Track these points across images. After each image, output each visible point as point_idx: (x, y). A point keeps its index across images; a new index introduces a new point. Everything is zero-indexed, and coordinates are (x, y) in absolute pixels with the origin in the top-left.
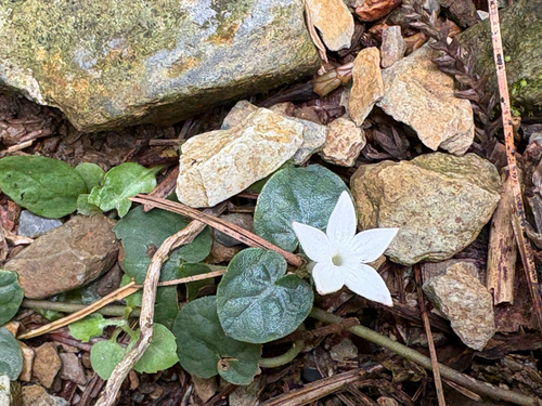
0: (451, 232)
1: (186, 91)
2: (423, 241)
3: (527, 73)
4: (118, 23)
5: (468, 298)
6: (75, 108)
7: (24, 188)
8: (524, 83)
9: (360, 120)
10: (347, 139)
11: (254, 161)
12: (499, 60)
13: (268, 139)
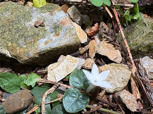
0: (121, 82)
1: (49, 49)
2: (114, 85)
3: (131, 42)
4: (30, 34)
5: (129, 97)
6: (20, 56)
7: (5, 84)
8: (131, 45)
9: (92, 57)
10: (90, 62)
11: (67, 68)
12: (124, 39)
13: (71, 62)
